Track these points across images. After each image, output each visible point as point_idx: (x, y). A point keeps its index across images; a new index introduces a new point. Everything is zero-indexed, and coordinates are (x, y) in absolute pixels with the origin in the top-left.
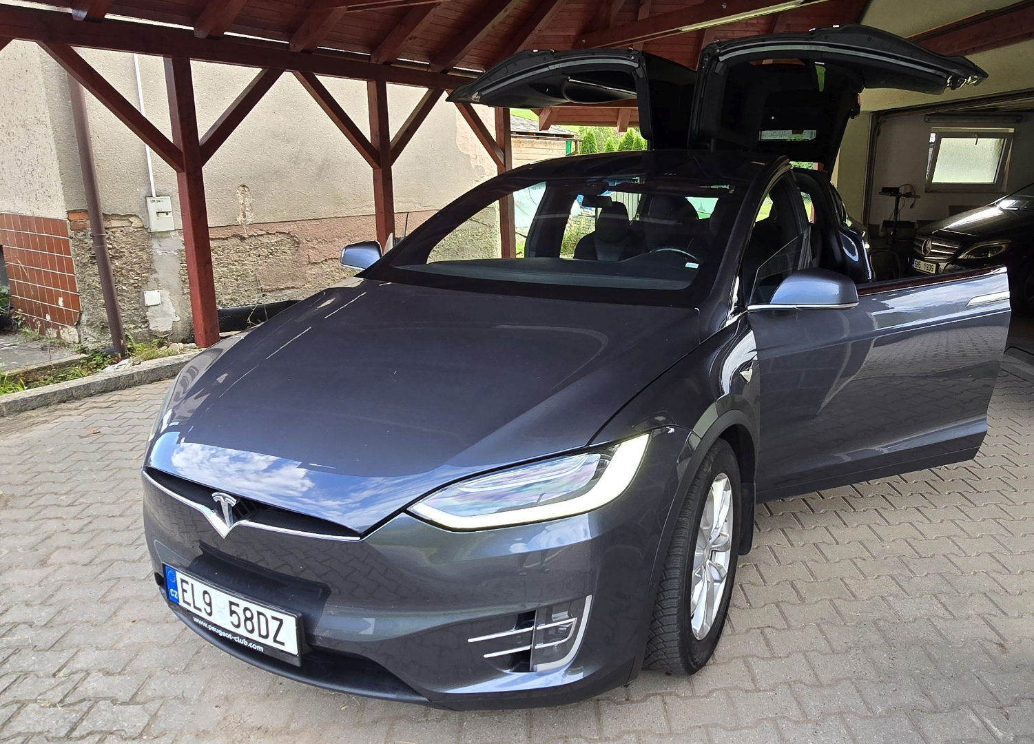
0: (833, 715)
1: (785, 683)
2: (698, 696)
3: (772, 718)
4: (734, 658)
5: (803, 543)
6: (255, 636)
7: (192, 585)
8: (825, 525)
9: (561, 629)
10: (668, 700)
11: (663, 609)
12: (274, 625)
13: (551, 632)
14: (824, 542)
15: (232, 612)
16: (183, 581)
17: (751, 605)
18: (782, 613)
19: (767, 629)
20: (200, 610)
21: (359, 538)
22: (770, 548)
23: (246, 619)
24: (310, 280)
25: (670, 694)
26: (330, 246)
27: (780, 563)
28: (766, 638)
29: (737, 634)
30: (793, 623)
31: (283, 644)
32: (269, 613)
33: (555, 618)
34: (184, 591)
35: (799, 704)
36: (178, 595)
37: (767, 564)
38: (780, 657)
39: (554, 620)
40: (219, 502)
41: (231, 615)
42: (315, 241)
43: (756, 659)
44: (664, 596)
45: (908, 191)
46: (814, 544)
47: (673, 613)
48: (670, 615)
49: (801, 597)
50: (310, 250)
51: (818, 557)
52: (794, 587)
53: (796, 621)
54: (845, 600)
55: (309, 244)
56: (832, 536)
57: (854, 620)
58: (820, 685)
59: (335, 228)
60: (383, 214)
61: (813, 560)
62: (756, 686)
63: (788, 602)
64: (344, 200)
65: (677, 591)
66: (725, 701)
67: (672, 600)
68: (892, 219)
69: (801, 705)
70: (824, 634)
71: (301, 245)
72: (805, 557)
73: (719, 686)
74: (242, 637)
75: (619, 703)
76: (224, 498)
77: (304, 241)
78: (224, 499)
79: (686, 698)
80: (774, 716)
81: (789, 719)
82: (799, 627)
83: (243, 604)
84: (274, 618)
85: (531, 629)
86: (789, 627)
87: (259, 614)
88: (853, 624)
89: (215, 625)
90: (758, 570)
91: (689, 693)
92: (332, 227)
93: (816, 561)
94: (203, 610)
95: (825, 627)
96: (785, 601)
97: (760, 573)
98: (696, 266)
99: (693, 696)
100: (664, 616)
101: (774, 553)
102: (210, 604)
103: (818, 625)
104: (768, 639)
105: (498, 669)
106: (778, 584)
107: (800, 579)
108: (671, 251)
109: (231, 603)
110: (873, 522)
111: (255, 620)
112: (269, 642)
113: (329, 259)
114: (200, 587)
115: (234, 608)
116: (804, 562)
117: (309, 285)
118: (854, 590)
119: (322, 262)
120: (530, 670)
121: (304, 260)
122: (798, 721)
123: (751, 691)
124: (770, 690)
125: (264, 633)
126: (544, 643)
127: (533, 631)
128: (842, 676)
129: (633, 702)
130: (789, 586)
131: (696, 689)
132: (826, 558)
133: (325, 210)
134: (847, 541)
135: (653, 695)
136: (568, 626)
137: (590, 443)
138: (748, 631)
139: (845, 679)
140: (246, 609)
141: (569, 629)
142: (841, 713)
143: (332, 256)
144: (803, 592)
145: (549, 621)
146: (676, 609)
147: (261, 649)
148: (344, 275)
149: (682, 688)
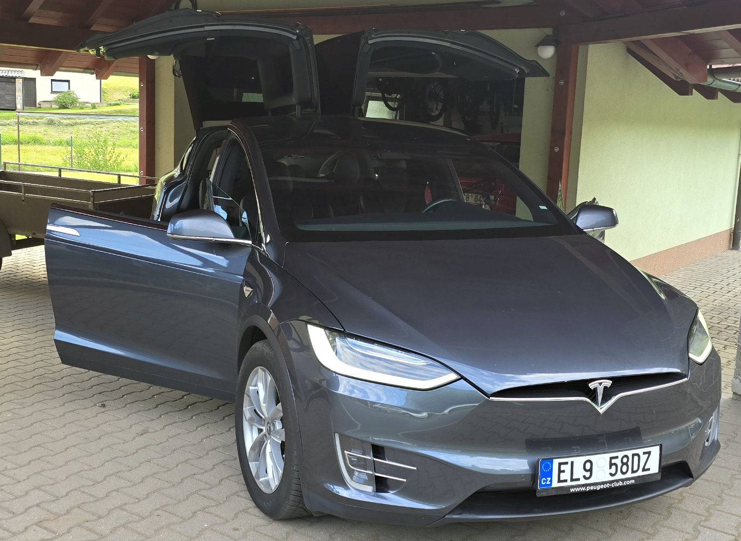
6: (629, 474)
7: (572, 462)
12: (643, 459)
16: (560, 464)
20: (578, 480)
23: (623, 464)
31: (649, 469)
32: (640, 451)
34: (560, 472)
36: (551, 480)
40: (595, 388)
41: (611, 467)
74: (617, 481)
76: (600, 384)
84: (644, 453)
87: (633, 455)
89: (593, 484)
94: (582, 478)
102: (591, 470)
109: (611, 458)
111: (630, 464)
112: (640, 473)
114: (580, 461)
115: (614, 461)
125: (636, 468)
140: (623, 457)
147: (633, 481)
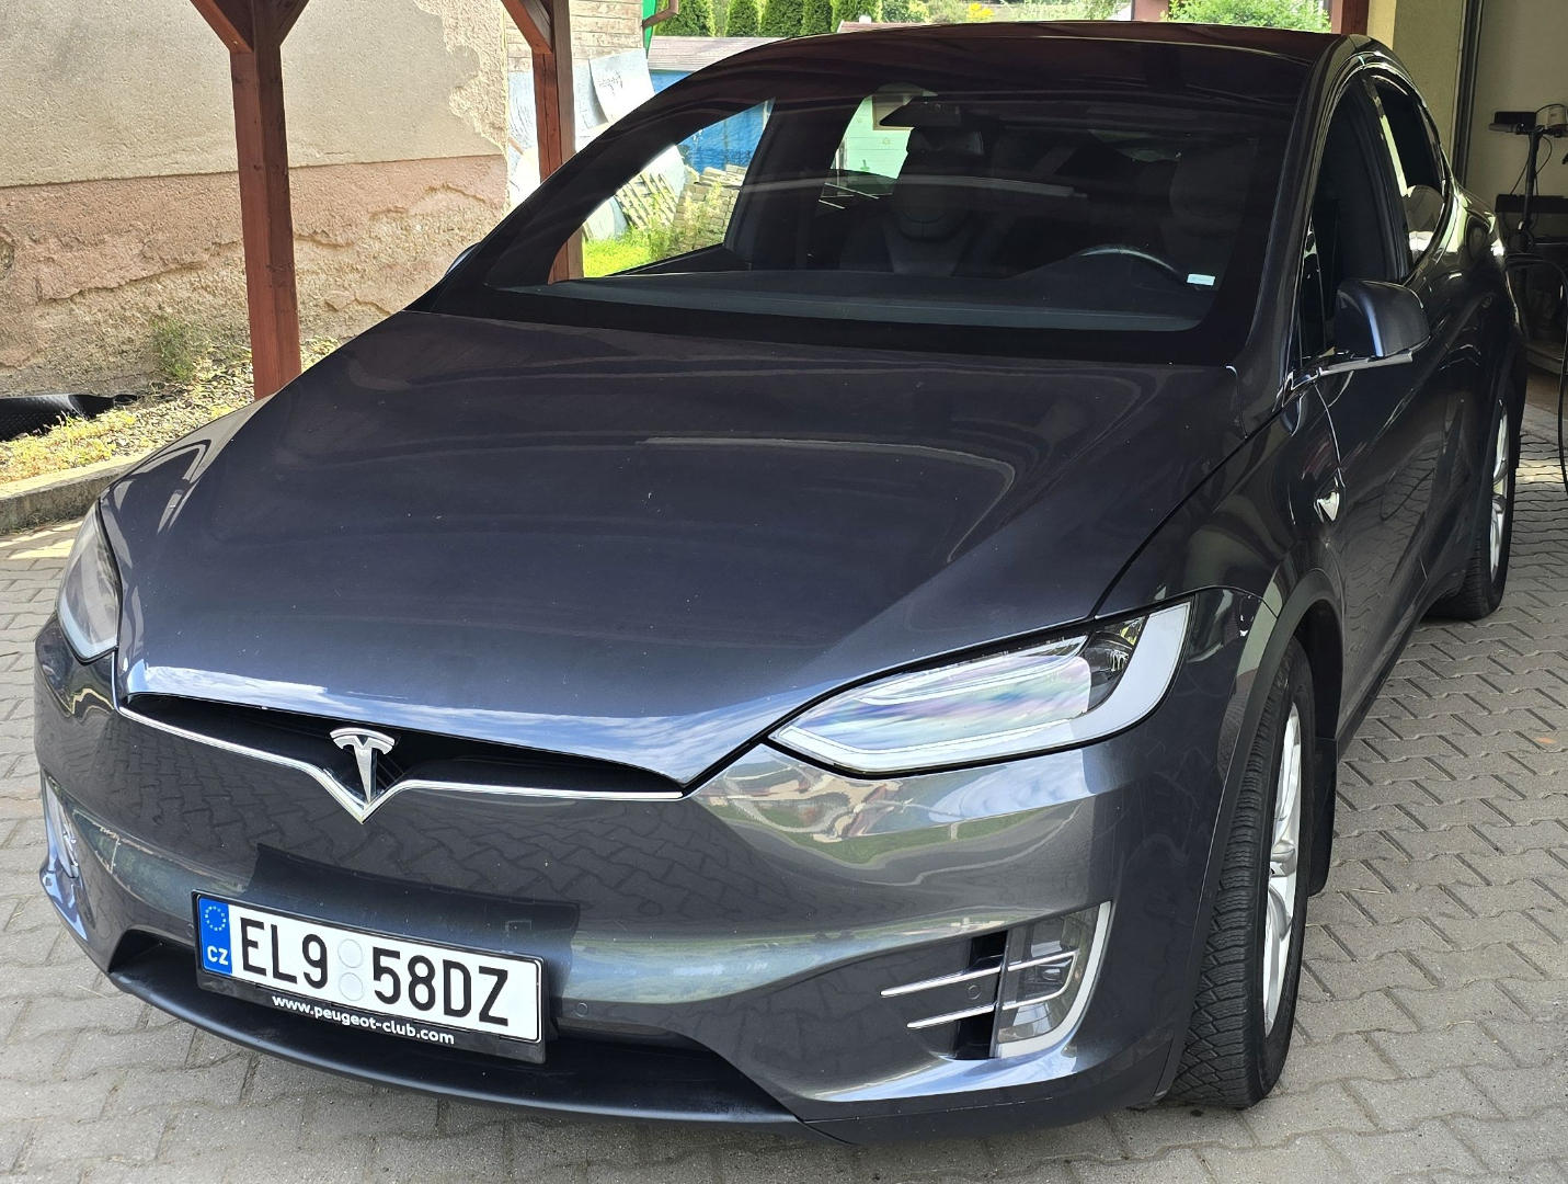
0: (1540, 1161)
1: (1434, 1118)
2: (1268, 1147)
3: (1421, 1174)
4: (1321, 1084)
5: (1414, 886)
6: (436, 1015)
7: (274, 928)
8: (1456, 853)
9: (1049, 971)
10: (1209, 1154)
11: (1217, 950)
12: (482, 986)
13: (1031, 979)
14: (1458, 882)
15: (379, 972)
16: (245, 923)
17: (1332, 995)
18: (1400, 1005)
19: (1376, 1034)
20: (292, 979)
21: (680, 794)
22: (1349, 896)
23: (416, 980)
24: (42, 344)
25: (1210, 1145)
26: (92, 254)
27: (1375, 922)
28: (1377, 1049)
29: (1318, 1044)
30: (1426, 1021)
31: (503, 1022)
32: (472, 961)
33: (1036, 951)
34: (248, 943)
35: (1469, 1149)
36: (228, 958)
37: (1349, 924)
38: (1415, 1078)
39: (1034, 956)
40: (350, 748)
41: (377, 977)
42: (52, 241)
43: (1366, 1084)
44: (1219, 926)
45: (1557, 121)
46: (1440, 886)
47: (1237, 957)
48: (1230, 962)
49: (1434, 978)
50: (42, 266)
51: (1451, 908)
52: (1413, 961)
53: (1433, 1017)
54: (1525, 979)
55: (40, 249)
56: (1475, 870)
57: (1551, 1013)
58: (1505, 1118)
59: (103, 208)
60: (263, 172)
61: (1444, 914)
62: (1376, 1125)
63: (1410, 988)
64: (125, 134)
65: (1244, 914)
66: (1323, 1152)
67: (1236, 932)
68: (1521, 190)
69: (1473, 1151)
70: (1493, 1037)
71: (18, 253)
72: (1426, 909)
73: (1304, 1129)
74: (401, 1020)
75: (1111, 1164)
76: (363, 739)
77: (27, 242)
78: (363, 742)
79: (1243, 1150)
80: (1425, 1169)
81: (1453, 1172)
82: (1441, 1027)
83: (409, 950)
84: (484, 970)
85: (997, 970)
86: (1421, 1029)
87: (448, 965)
88: (1548, 1019)
89: (332, 1006)
90: (1331, 934)
91: (1246, 1143)
92: (96, 205)
93: (1450, 917)
94: (301, 979)
95: (1495, 1026)
96: (1402, 987)
97: (1338, 940)
98: (1209, 280)
99: (1257, 1147)
100: (1220, 965)
101: (1360, 905)
102: (322, 964)
103: (1480, 1023)
104: (1383, 1051)
105: (931, 1053)
106: (1380, 957)
107: (1423, 948)
108: (1118, 255)
109: (378, 953)
110: (1557, 843)
111: (438, 983)
112: (471, 1022)
113: (90, 290)
114: (293, 931)
116: (1426, 920)
117: (40, 360)
118: (1539, 963)
119: (71, 298)
120: (991, 1055)
121: (26, 291)
122: (1474, 1175)
123: (1371, 1134)
124: (1407, 1130)
125: (457, 1003)
126: (1017, 1001)
127: (1000, 973)
128: (1543, 1103)
129: (1139, 1160)
130: (1405, 961)
131: (1259, 1136)
132: (1469, 910)
133: (81, 160)
134: (1508, 880)
135: (1176, 1148)
136: (1063, 965)
137: (1095, 612)
138: (1338, 1038)
139: (1550, 1107)
140: (415, 960)
141: (1065, 971)
142: (1554, 1160)
143: (97, 283)
144: (1436, 969)
145: (1027, 957)
146: (1242, 950)
147: (449, 1038)
148: (128, 334)
149: (1228, 1133)
